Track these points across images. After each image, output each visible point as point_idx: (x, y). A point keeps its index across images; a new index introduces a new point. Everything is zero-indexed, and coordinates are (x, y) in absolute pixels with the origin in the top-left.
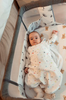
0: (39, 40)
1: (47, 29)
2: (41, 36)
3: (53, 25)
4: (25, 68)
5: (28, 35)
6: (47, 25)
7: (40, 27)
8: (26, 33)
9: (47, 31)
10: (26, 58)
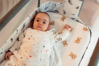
0: (45, 27)
1: (63, 19)
2: (52, 24)
3: (73, 19)
4: (9, 51)
5: (37, 13)
6: (66, 15)
7: (56, 11)
8: (37, 9)
9: (62, 22)
10: (18, 39)
